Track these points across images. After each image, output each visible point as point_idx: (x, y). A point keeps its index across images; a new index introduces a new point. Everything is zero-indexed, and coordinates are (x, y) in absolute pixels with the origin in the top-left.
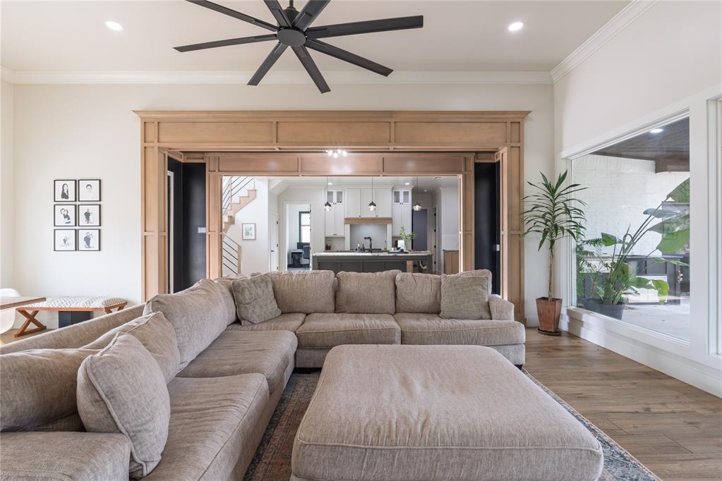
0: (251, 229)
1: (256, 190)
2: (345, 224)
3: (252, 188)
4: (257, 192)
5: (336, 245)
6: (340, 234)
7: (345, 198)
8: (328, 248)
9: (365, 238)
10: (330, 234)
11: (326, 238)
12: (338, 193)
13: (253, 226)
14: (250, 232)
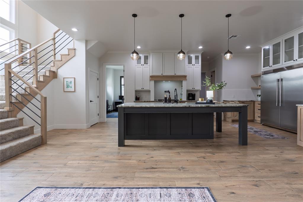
0: (71, 82)
1: (75, 49)
2: (150, 80)
3: (72, 47)
4: (77, 51)
5: (144, 97)
6: (146, 88)
7: (150, 60)
8: (137, 99)
9: (165, 92)
10: (139, 88)
11: (136, 91)
12: (145, 57)
13: (73, 80)
14: (70, 85)
